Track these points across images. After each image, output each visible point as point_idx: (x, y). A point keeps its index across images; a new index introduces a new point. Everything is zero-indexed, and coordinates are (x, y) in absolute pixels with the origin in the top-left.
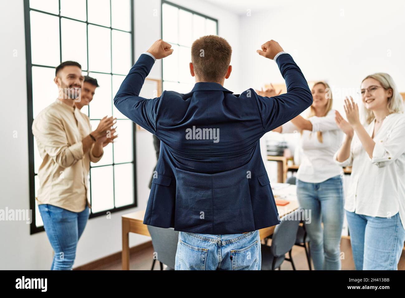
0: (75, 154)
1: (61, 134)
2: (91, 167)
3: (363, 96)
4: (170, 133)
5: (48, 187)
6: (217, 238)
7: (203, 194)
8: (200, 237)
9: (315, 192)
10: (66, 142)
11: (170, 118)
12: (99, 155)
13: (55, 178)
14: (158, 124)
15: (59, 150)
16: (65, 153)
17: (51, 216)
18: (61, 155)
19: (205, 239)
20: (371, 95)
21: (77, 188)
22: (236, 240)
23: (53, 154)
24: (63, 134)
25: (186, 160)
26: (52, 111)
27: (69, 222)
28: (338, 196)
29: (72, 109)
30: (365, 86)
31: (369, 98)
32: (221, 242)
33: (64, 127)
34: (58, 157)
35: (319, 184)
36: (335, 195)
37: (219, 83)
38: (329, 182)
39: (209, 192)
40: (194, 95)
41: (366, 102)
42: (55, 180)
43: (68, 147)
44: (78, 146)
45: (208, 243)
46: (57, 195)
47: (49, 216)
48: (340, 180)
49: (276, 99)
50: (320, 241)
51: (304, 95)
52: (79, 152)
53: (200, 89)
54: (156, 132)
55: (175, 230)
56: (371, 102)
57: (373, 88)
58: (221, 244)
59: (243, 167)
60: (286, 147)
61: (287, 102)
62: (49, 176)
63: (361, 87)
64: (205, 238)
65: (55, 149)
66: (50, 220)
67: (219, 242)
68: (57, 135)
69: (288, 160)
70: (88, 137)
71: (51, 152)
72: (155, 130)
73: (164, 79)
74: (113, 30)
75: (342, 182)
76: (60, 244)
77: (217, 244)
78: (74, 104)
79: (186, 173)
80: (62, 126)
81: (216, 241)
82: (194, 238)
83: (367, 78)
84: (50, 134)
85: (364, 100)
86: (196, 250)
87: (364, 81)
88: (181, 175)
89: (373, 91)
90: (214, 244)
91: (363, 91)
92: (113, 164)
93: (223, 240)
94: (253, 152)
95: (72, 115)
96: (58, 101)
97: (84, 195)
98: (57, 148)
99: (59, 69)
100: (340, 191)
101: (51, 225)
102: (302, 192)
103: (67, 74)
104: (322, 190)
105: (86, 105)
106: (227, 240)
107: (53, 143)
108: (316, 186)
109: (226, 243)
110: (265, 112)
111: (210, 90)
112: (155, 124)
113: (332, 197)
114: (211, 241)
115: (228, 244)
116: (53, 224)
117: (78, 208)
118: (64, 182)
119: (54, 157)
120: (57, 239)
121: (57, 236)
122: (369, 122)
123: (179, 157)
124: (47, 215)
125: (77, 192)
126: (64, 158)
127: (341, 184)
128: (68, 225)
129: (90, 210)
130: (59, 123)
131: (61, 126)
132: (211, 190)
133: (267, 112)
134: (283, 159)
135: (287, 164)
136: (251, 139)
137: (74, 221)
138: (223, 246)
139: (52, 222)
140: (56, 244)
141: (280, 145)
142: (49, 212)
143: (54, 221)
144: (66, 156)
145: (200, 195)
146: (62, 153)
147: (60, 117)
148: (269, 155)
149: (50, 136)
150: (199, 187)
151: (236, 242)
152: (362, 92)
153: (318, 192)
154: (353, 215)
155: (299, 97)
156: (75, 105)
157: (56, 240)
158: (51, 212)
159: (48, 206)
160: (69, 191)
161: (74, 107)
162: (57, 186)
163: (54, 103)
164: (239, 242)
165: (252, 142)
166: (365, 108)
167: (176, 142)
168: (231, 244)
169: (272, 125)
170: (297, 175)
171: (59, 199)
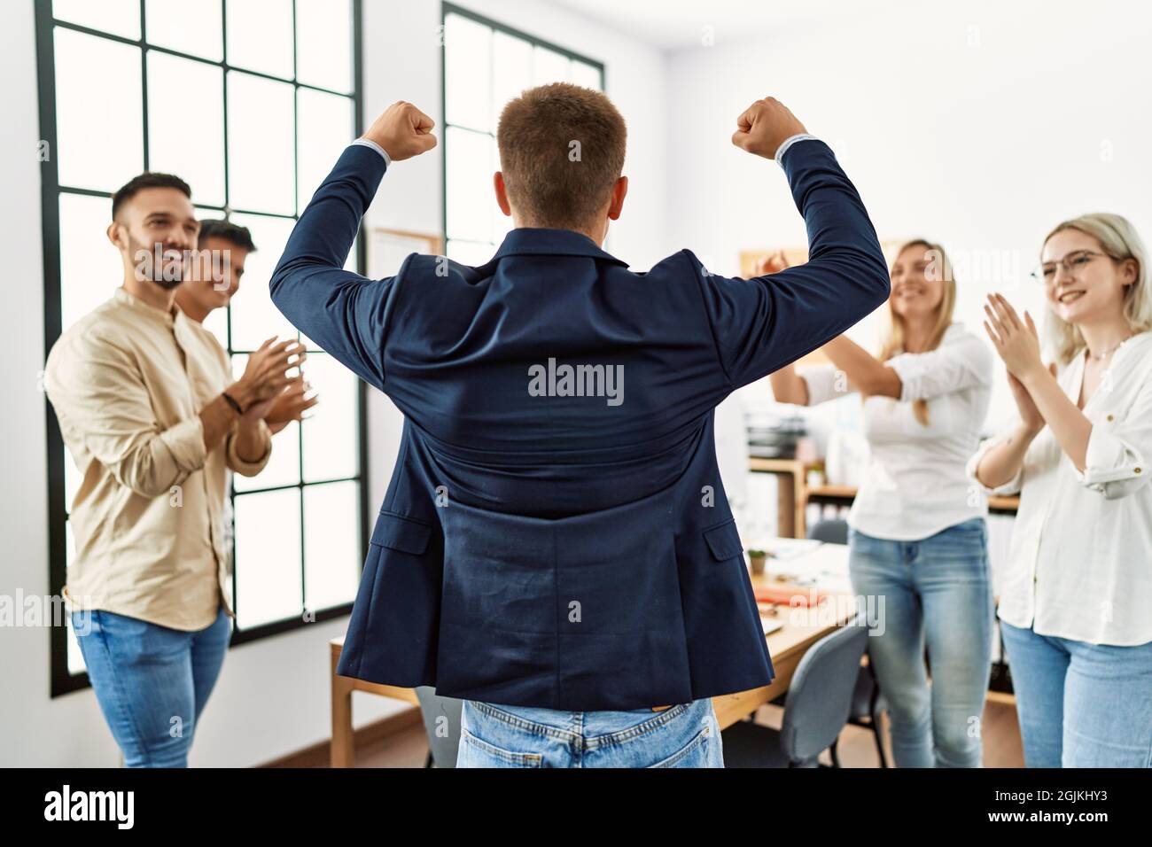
0: (178, 454)
1: (133, 395)
2: (234, 494)
3: (1050, 282)
4: (426, 386)
5: (100, 557)
6: (572, 727)
7: (525, 582)
8: (518, 723)
9: (906, 568)
10: (151, 419)
11: (422, 335)
12: (256, 457)
13: (121, 530)
14: (387, 356)
15: (128, 443)
16: (149, 451)
17: (111, 648)
18: (136, 459)
19: (533, 729)
20: (1074, 280)
21: (188, 557)
22: (632, 735)
23: (111, 458)
24: (141, 395)
25: (473, 471)
26: (102, 327)
27: (164, 664)
28: (973, 578)
29: (168, 317)
30: (1055, 253)
31: (1067, 289)
32: (584, 738)
33: (144, 375)
34: (125, 464)
35: (917, 543)
36: (964, 577)
37: (582, 231)
38: (946, 537)
39: (547, 578)
40: (501, 268)
41: (1061, 299)
42: (120, 536)
43: (158, 433)
44: (189, 430)
45: (544, 742)
46: (127, 581)
47: (103, 645)
48: (979, 533)
49: (766, 283)
50: (922, 711)
51: (861, 270)
52: (193, 447)
53: (519, 250)
54: (384, 382)
55: (438, 693)
56: (1075, 299)
57: (1078, 259)
58: (584, 745)
59: (656, 497)
60: (802, 433)
61: (801, 290)
62: (102, 525)
63: (1041, 258)
64: (534, 726)
65: (116, 440)
66: (106, 659)
67: (577, 740)
68: (121, 400)
69: (808, 469)
70: (217, 401)
71: (106, 450)
72: (379, 377)
73: (449, 235)
74: (301, 89)
75: (985, 538)
76: (138, 731)
77: (572, 745)
78: (171, 302)
79: (476, 516)
80: (135, 370)
81: (567, 736)
82: (499, 726)
83: (1060, 229)
84: (99, 396)
85: (1053, 294)
86: (507, 760)
87: (1050, 241)
88: (460, 522)
89: (1078, 265)
90: (561, 744)
91: (1048, 268)
92: (301, 485)
93: (589, 733)
94: (693, 449)
95: (169, 336)
96: (122, 297)
97: (211, 579)
98: (124, 438)
99: (123, 197)
100: (980, 564)
101: (109, 674)
102: (865, 566)
103: (147, 213)
104: (926, 562)
105: (220, 306)
106: (603, 735)
107: (109, 423)
108: (909, 550)
109: (600, 742)
110: (731, 321)
111: (550, 252)
112: (378, 357)
113: (957, 582)
114: (553, 735)
115: (606, 748)
116: (115, 671)
117: (195, 620)
118: (146, 541)
119: (115, 464)
120: (128, 715)
121: (129, 706)
122: (1067, 358)
123: (452, 464)
124: (98, 643)
125: (189, 571)
126: (146, 466)
127: (983, 544)
128: (163, 672)
129: (232, 620)
130: (122, 362)
131: (131, 371)
132: (552, 570)
133: (737, 322)
134: (795, 467)
135: (806, 482)
136: (684, 407)
137: (181, 661)
138: (590, 753)
139: (111, 667)
140: (128, 730)
141: (786, 426)
142: (103, 635)
143: (119, 661)
144: (152, 460)
145: (518, 586)
146: (140, 452)
147: (128, 345)
148: (753, 457)
149: (99, 402)
150: (515, 562)
151: (630, 740)
152: (1046, 273)
153: (913, 566)
154: (1025, 638)
155: (840, 275)
156: (177, 305)
157: (127, 720)
158: (110, 635)
159: (99, 615)
160: (166, 566)
161: (173, 313)
162: (127, 554)
163: (108, 304)
164: (641, 741)
165: (686, 418)
166: (1057, 318)
167: (439, 414)
168: (615, 747)
169: (753, 365)
170: (850, 516)
171: (133, 595)
